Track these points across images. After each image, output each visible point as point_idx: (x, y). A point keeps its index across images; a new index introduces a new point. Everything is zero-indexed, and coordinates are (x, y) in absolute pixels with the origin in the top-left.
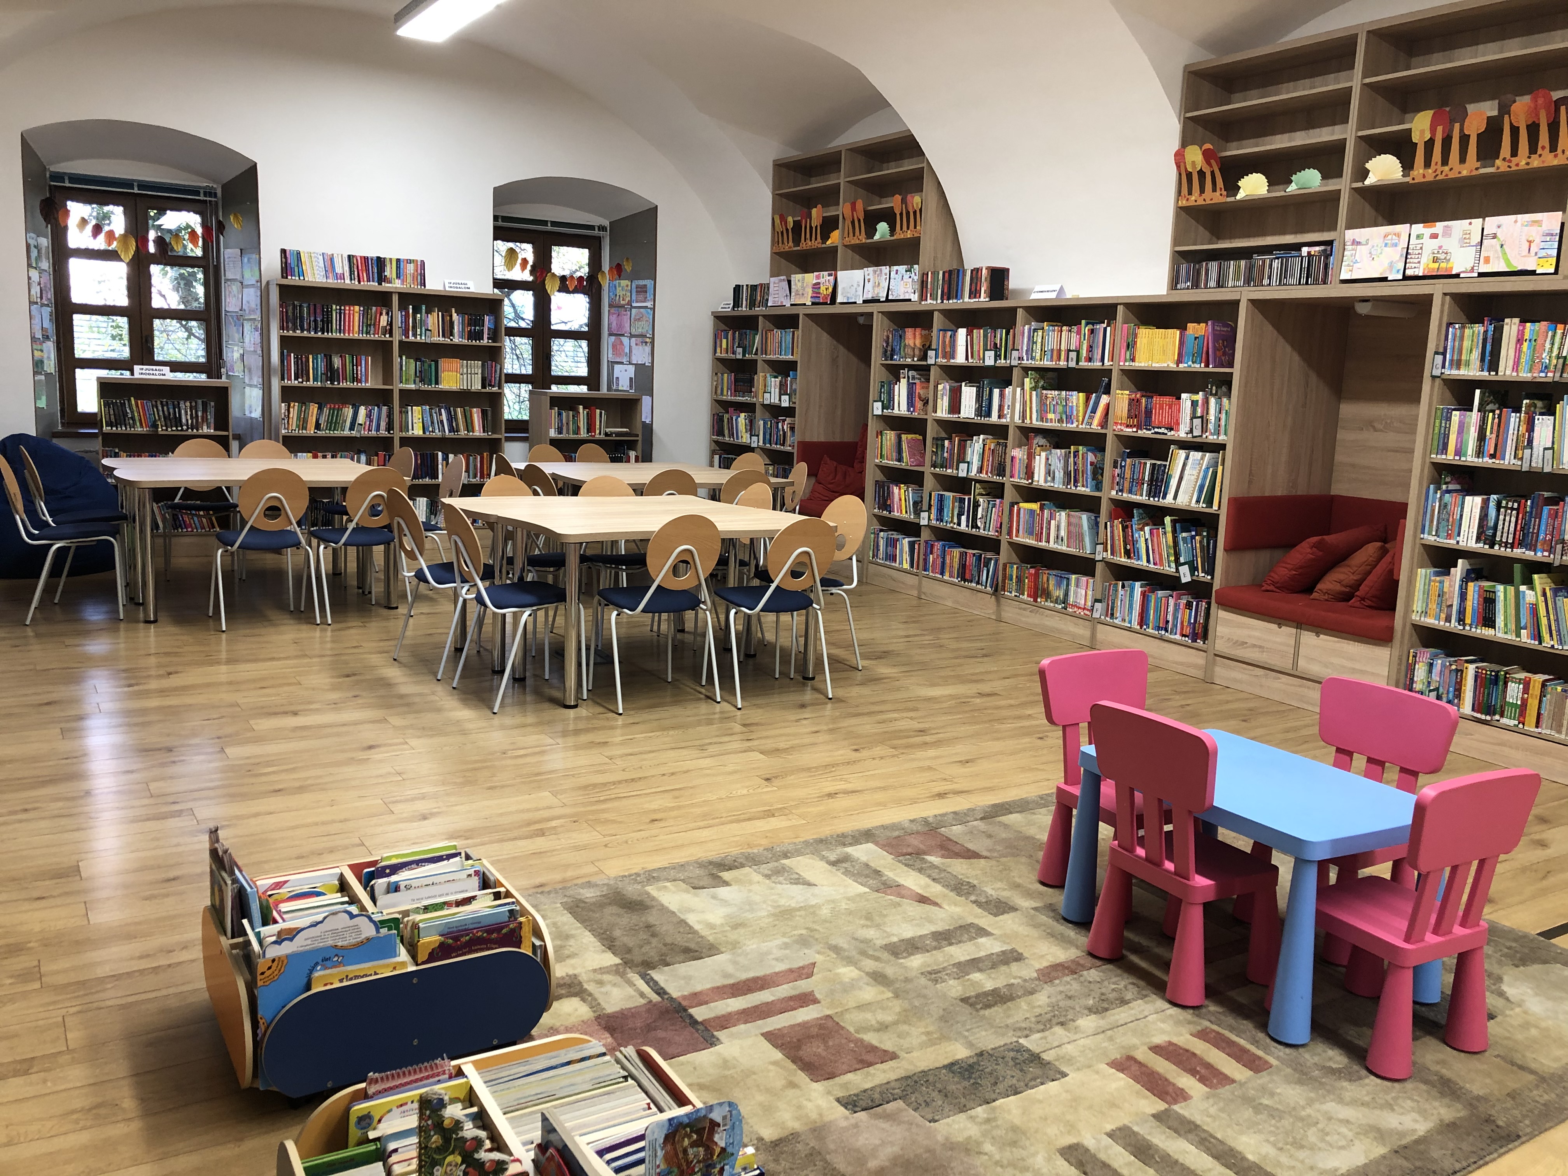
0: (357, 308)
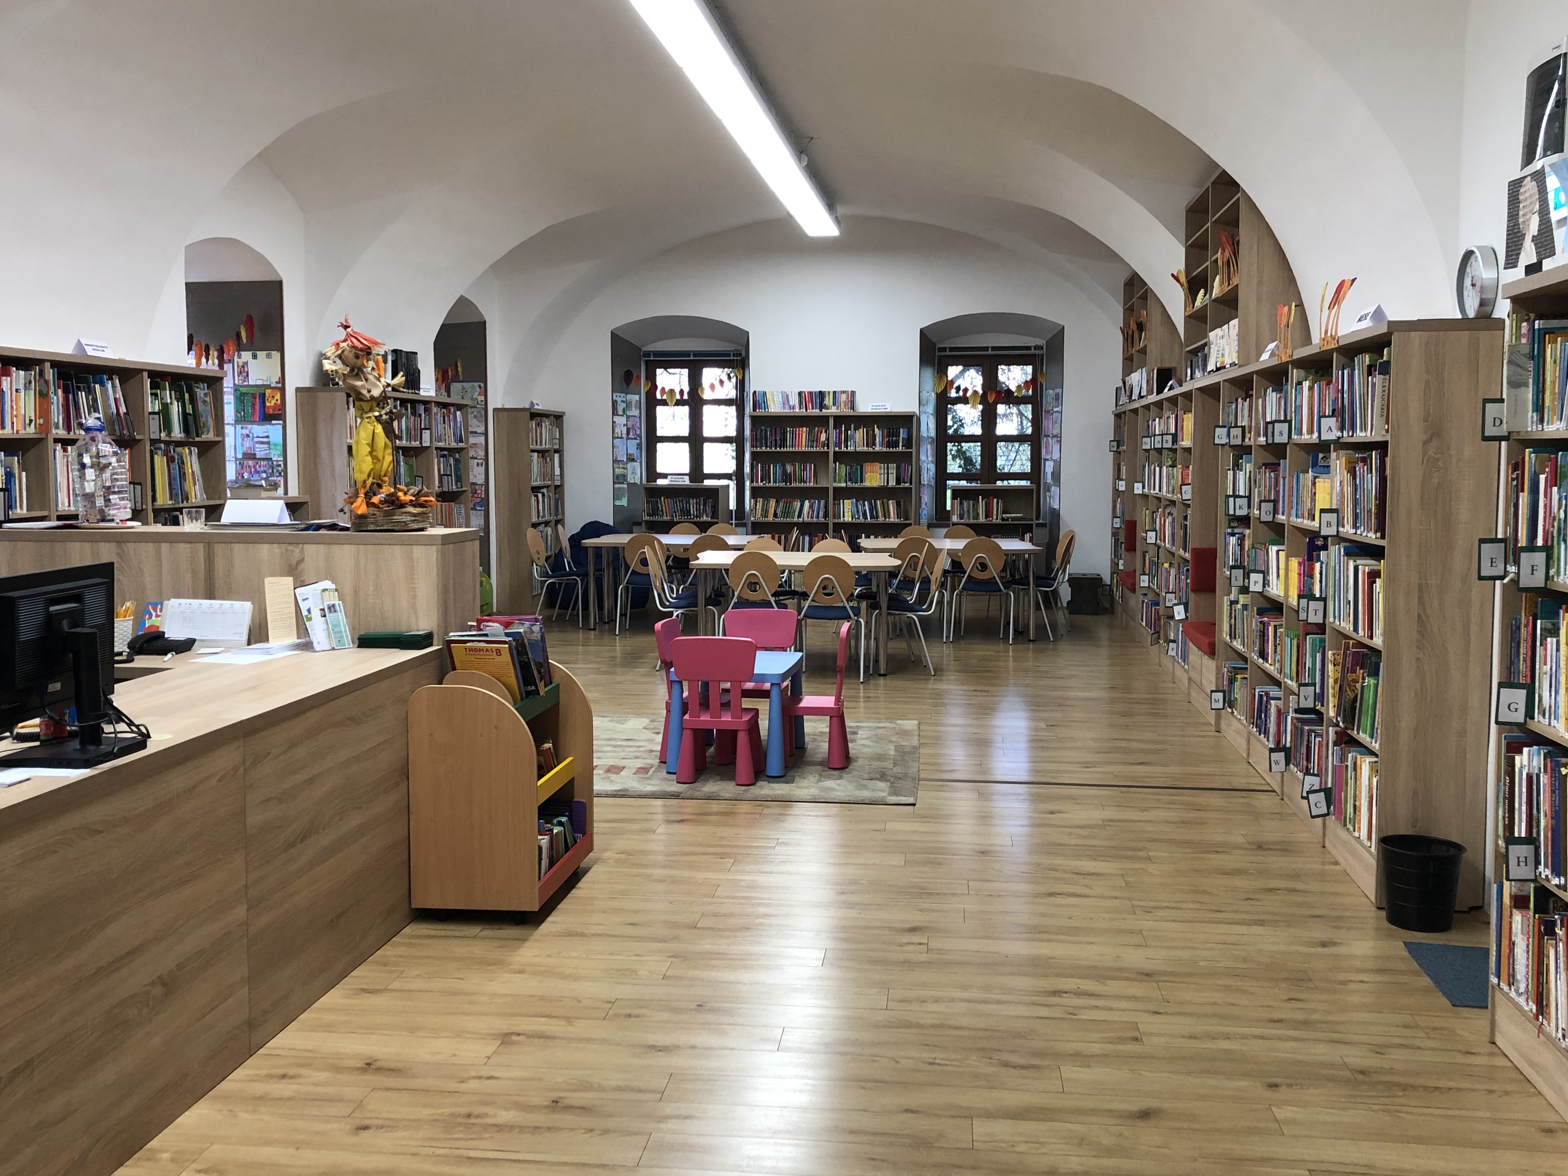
0: (804, 429)
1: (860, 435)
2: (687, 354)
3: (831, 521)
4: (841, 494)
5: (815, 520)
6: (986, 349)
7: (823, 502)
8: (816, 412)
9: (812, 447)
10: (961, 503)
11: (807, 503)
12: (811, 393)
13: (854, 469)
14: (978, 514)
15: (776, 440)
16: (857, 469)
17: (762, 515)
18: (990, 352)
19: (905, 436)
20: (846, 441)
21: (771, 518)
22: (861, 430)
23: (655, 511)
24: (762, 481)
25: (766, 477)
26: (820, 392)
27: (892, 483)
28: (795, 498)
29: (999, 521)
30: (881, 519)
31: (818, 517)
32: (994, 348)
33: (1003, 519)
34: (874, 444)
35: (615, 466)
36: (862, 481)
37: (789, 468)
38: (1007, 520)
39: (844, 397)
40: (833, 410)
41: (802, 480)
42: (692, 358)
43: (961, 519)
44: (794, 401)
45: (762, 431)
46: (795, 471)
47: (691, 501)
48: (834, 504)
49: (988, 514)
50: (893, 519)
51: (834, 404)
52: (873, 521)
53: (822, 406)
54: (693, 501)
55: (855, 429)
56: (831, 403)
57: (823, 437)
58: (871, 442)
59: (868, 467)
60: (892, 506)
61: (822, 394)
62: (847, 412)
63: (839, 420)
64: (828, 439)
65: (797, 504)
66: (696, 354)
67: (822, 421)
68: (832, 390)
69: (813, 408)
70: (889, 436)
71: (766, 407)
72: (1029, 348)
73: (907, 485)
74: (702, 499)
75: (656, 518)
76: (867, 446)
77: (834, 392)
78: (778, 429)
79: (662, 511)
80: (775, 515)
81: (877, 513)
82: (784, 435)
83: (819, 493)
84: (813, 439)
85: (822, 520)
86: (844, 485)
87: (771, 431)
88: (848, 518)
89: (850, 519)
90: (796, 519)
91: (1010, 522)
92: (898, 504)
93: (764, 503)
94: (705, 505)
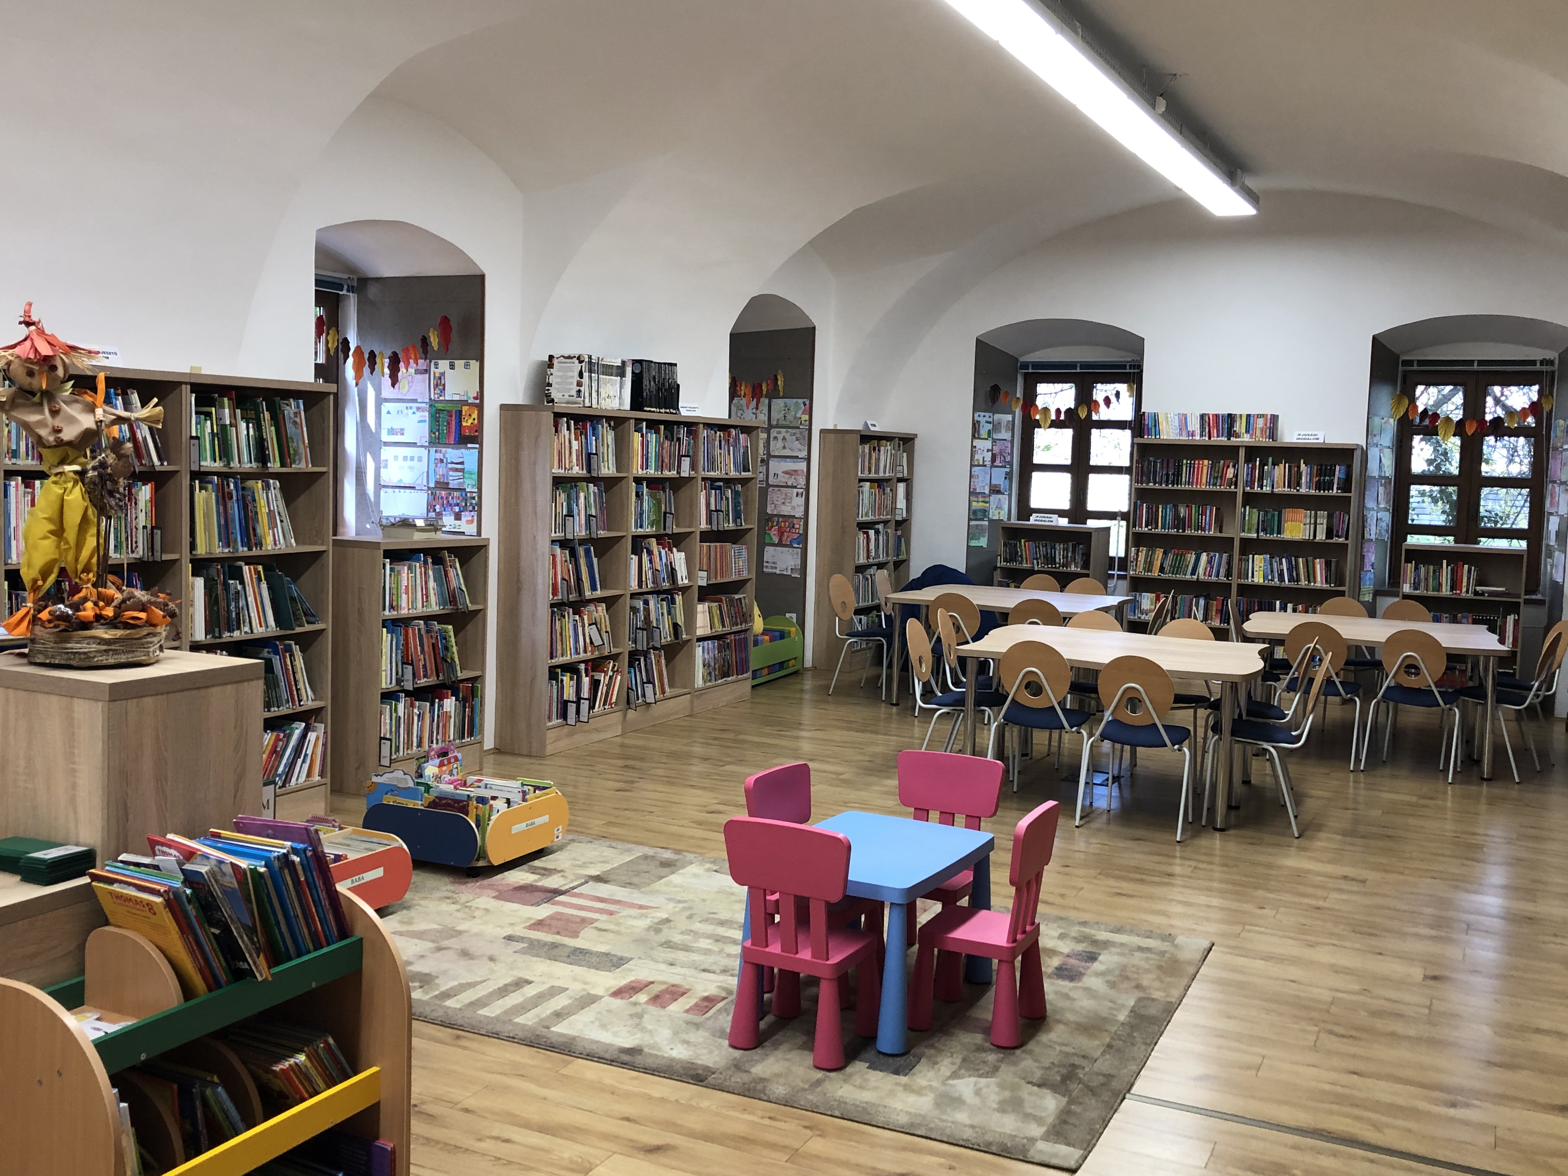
0: (1206, 462)
1: (1280, 472)
2: (1073, 365)
3: (1235, 581)
4: (1249, 547)
5: (1214, 578)
6: (1471, 363)
7: (1225, 556)
8: (1223, 440)
9: (1215, 485)
10: (1416, 568)
11: (1204, 557)
12: (1217, 416)
13: (1269, 515)
14: (1440, 585)
15: (1167, 475)
16: (1273, 516)
17: (1144, 569)
18: (1476, 367)
19: (1343, 476)
20: (1261, 478)
21: (1155, 573)
22: (1282, 466)
23: (1013, 556)
24: (1146, 526)
25: (1152, 521)
26: (1230, 415)
27: (1321, 536)
28: (1189, 549)
29: (1470, 595)
30: (1303, 583)
31: (1218, 576)
32: (1481, 363)
33: (1476, 593)
34: (1299, 484)
35: (972, 498)
36: (1279, 532)
37: (1182, 511)
38: (1483, 594)
39: (1260, 423)
40: (1246, 439)
41: (1199, 527)
42: (1078, 371)
43: (1416, 589)
44: (1194, 425)
45: (1150, 462)
46: (1190, 515)
47: (1057, 546)
48: (1240, 560)
49: (1455, 584)
50: (1320, 582)
51: (1247, 431)
52: (1293, 585)
53: (1231, 433)
54: (1059, 547)
55: (1274, 464)
56: (1243, 430)
57: (1230, 473)
58: (1294, 480)
59: (1288, 513)
60: (1319, 566)
61: (1231, 418)
62: (1265, 442)
63: (1253, 452)
64: (1236, 476)
65: (1191, 557)
66: (1085, 365)
67: (1229, 453)
68: (1245, 413)
69: (1218, 436)
70: (1319, 474)
71: (1157, 432)
72: (1533, 363)
73: (1341, 540)
74: (1070, 544)
75: (1013, 565)
76: (1289, 487)
77: (1248, 416)
78: (1171, 461)
79: (1021, 556)
80: (1162, 569)
81: (1298, 575)
82: (1180, 467)
83: (1223, 545)
84: (1217, 476)
85: (1222, 578)
86: (1255, 535)
87: (1162, 462)
88: (1259, 579)
89: (1261, 581)
90: (1188, 577)
91: (1486, 597)
92: (1328, 564)
93: (1147, 556)
94: (1074, 552)
